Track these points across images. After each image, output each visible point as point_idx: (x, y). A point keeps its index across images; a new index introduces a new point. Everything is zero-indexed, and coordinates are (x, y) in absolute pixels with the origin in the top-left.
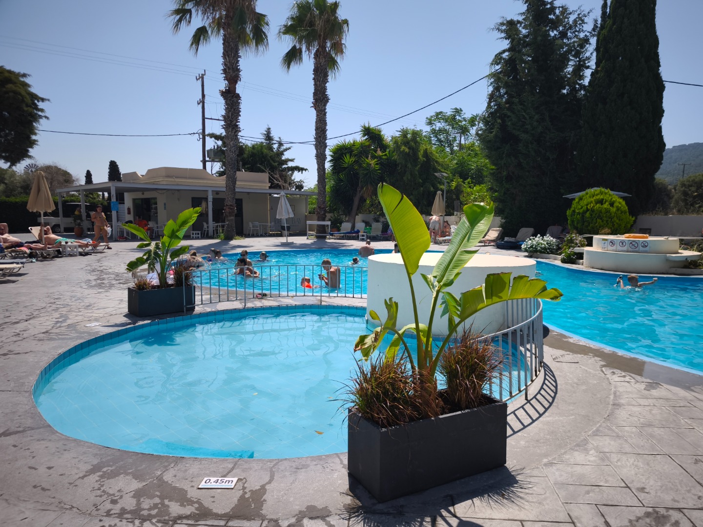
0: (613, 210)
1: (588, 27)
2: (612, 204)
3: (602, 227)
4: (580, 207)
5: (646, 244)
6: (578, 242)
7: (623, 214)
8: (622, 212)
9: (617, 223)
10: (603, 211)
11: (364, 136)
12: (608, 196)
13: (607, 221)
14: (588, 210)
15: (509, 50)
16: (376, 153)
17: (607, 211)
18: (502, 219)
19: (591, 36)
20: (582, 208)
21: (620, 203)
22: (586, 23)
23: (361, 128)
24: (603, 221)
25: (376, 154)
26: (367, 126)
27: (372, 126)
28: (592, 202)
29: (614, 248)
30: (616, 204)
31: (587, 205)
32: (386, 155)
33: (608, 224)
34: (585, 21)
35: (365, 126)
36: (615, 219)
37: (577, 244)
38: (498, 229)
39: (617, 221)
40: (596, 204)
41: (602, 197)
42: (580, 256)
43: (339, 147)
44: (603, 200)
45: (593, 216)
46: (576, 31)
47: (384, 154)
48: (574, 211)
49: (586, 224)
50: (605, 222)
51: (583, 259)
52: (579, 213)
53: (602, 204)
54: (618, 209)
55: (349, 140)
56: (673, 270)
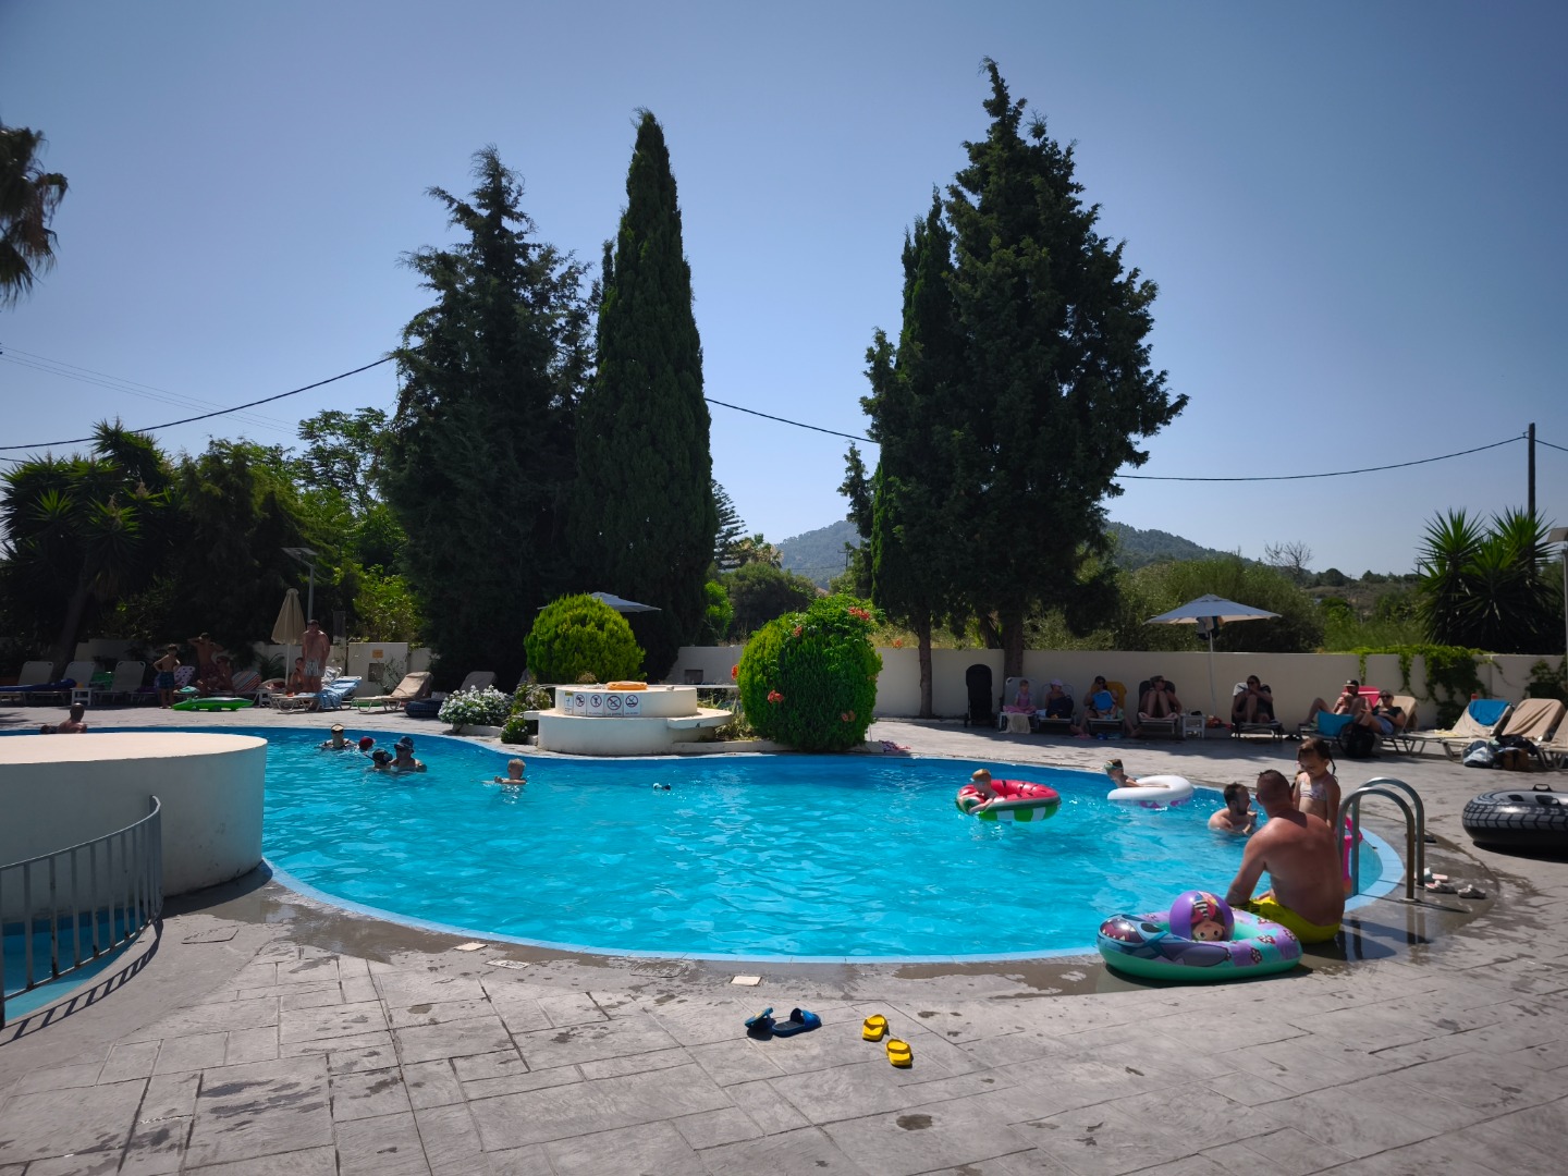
0: (603, 636)
1: (585, 292)
2: (601, 626)
3: (583, 668)
4: (545, 630)
5: (635, 701)
6: (532, 699)
7: (622, 644)
8: (619, 641)
9: (610, 661)
10: (585, 638)
11: (103, 449)
12: (596, 609)
13: (592, 657)
14: (557, 636)
15: (442, 310)
16: (135, 493)
17: (592, 638)
18: (433, 652)
19: (590, 310)
20: (547, 632)
21: (615, 623)
22: (581, 286)
23: (97, 430)
24: (584, 658)
25: (134, 496)
26: (112, 426)
27: (129, 427)
28: (565, 621)
29: (582, 709)
30: (610, 626)
31: (557, 626)
32: (162, 499)
33: (594, 662)
34: (580, 282)
35: (106, 426)
36: (606, 653)
37: (530, 704)
38: (422, 674)
39: (610, 657)
40: (573, 625)
41: (585, 612)
42: (533, 726)
43: (30, 470)
44: (586, 616)
45: (568, 646)
46: (564, 296)
47: (155, 496)
48: (535, 637)
49: (555, 662)
50: (588, 659)
51: (537, 734)
52: (543, 643)
53: (584, 625)
54: (612, 634)
55: (63, 454)
56: (678, 746)
